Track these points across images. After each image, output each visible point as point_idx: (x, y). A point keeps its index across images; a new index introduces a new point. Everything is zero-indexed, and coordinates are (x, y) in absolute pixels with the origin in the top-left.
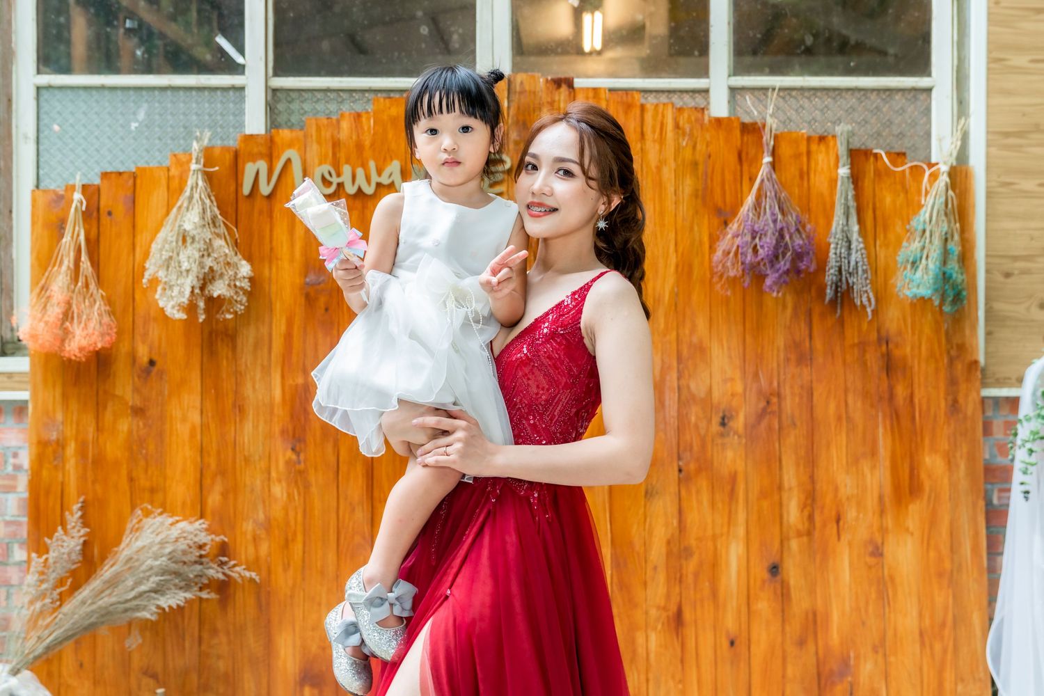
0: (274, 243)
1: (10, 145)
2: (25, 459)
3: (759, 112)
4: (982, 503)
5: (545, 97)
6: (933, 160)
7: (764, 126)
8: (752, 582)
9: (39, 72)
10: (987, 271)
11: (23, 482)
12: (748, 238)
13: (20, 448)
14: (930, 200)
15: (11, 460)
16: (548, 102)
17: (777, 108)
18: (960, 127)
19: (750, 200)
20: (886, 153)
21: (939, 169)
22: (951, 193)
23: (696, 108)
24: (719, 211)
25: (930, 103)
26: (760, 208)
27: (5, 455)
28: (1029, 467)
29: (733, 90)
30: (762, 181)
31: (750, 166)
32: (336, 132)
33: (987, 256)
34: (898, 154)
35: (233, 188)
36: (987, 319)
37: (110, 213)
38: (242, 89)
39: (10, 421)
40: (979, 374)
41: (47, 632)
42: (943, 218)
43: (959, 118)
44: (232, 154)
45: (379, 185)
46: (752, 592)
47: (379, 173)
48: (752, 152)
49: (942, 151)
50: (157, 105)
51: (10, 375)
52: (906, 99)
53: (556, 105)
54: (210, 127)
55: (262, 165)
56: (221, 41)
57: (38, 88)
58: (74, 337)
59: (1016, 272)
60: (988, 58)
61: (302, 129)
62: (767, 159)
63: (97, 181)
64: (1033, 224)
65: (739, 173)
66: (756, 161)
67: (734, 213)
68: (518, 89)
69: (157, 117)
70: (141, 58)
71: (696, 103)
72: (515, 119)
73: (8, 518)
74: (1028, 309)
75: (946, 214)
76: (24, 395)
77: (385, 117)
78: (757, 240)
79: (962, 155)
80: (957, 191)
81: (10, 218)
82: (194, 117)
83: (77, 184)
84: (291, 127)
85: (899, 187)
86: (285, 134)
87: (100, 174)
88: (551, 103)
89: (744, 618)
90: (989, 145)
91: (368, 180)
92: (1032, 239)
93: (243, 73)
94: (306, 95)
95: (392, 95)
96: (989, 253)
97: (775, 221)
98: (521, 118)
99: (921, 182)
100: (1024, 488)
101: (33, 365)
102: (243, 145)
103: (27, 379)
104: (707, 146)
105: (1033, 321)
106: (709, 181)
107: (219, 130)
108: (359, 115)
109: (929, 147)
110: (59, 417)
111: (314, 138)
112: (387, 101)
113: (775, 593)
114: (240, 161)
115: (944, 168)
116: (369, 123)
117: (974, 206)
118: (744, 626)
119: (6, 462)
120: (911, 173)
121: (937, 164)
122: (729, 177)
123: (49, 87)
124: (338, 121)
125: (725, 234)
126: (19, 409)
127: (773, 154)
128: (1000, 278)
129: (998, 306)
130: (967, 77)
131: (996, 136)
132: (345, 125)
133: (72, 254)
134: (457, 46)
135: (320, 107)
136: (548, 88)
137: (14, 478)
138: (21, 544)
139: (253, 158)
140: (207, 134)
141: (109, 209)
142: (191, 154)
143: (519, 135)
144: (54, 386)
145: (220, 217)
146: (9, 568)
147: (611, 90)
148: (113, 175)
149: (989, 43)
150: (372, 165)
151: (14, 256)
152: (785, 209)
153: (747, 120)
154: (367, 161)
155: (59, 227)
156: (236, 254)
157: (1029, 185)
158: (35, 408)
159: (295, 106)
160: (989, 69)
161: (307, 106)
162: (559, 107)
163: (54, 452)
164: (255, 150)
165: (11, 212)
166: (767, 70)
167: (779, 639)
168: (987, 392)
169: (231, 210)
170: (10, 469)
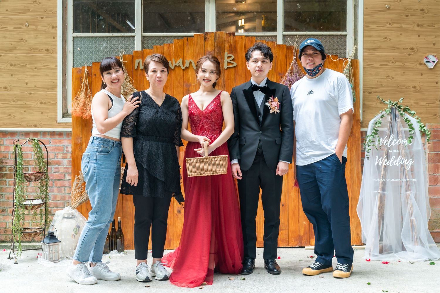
0: (144, 84)
1: (66, 54)
2: (70, 149)
3: (292, 43)
4: (360, 163)
5: (226, 39)
6: (347, 58)
7: (294, 47)
8: (289, 187)
9: (74, 32)
10: (363, 92)
11: (69, 155)
12: (288, 82)
13: (68, 145)
14: (345, 70)
15: (66, 149)
16: (227, 40)
17: (298, 41)
18: (355, 47)
19: (289, 70)
20: (331, 55)
21: (348, 60)
22: (351, 67)
23: (273, 42)
24: (280, 74)
25: (346, 40)
26: (292, 73)
27: (64, 147)
28: (369, 150)
29: (284, 36)
30: (293, 64)
31: (289, 59)
32: (162, 50)
33: (363, 87)
34: (335, 56)
35: (132, 67)
36: (363, 107)
37: (95, 75)
38: (134, 37)
39: (65, 137)
40: (360, 123)
41: (82, 198)
42: (349, 76)
43: (355, 44)
44: (131, 57)
45: (175, 66)
46: (289, 190)
47: (176, 63)
48: (290, 55)
49: (350, 55)
50: (109, 42)
51: (66, 123)
52: (338, 38)
53: (229, 41)
54: (125, 49)
55: (140, 60)
56: (128, 22)
57: (74, 37)
58: (87, 112)
59: (372, 92)
60: (364, 26)
61: (152, 48)
62: (295, 58)
63: (91, 65)
64: (378, 77)
65: (286, 62)
66: (291, 58)
67: (284, 74)
68: (218, 36)
69: (109, 46)
70: (104, 28)
71: (273, 40)
72: (217, 45)
73: (65, 166)
74: (376, 104)
75: (350, 75)
76: (70, 129)
77: (177, 45)
78: (291, 82)
79: (356, 56)
80: (354, 67)
81: (66, 77)
82: (120, 46)
83: (86, 66)
84: (149, 48)
85: (335, 66)
86: (147, 50)
87: (92, 63)
88: (228, 41)
89: (287, 198)
90: (363, 53)
91: (172, 64)
92: (378, 82)
93: (135, 32)
94: (153, 38)
95: (179, 38)
96: (364, 86)
97: (296, 77)
98: (219, 45)
99: (342, 65)
100: (367, 156)
101: (73, 120)
102: (135, 54)
103: (71, 125)
104: (276, 53)
105: (378, 107)
106: (276, 64)
107: (127, 49)
108: (169, 45)
109: (346, 53)
110: (81, 136)
111: (156, 51)
112: (178, 40)
113: (296, 190)
114: (134, 59)
115: (349, 60)
116: (172, 47)
117: (359, 72)
118: (287, 200)
119: (64, 150)
120: (339, 62)
121: (348, 59)
122: (282, 63)
123: (77, 37)
124: (163, 47)
125: (281, 81)
126: (68, 134)
127: (296, 56)
128: (368, 94)
129: (366, 103)
130: (358, 31)
131: (365, 50)
132: (165, 48)
133: (85, 87)
134: (199, 23)
135: (157, 42)
136: (227, 36)
137: (66, 154)
138: (69, 174)
139: (138, 58)
140: (124, 51)
141: (95, 74)
142: (119, 57)
143: (218, 51)
144: (79, 127)
145: (128, 76)
146: (65, 181)
147: (246, 36)
148: (96, 63)
149: (364, 21)
150: (173, 60)
151: (67, 88)
152: (300, 73)
153: (288, 45)
154: (172, 59)
155: (80, 79)
156: (133, 87)
157: (377, 65)
158: (74, 133)
159: (150, 42)
160: (364, 29)
161: (153, 42)
162: (230, 42)
163: (79, 146)
164: (138, 56)
165: (66, 74)
166: (295, 30)
167: (297, 205)
168: (362, 130)
169: (131, 74)
170: (65, 152)
